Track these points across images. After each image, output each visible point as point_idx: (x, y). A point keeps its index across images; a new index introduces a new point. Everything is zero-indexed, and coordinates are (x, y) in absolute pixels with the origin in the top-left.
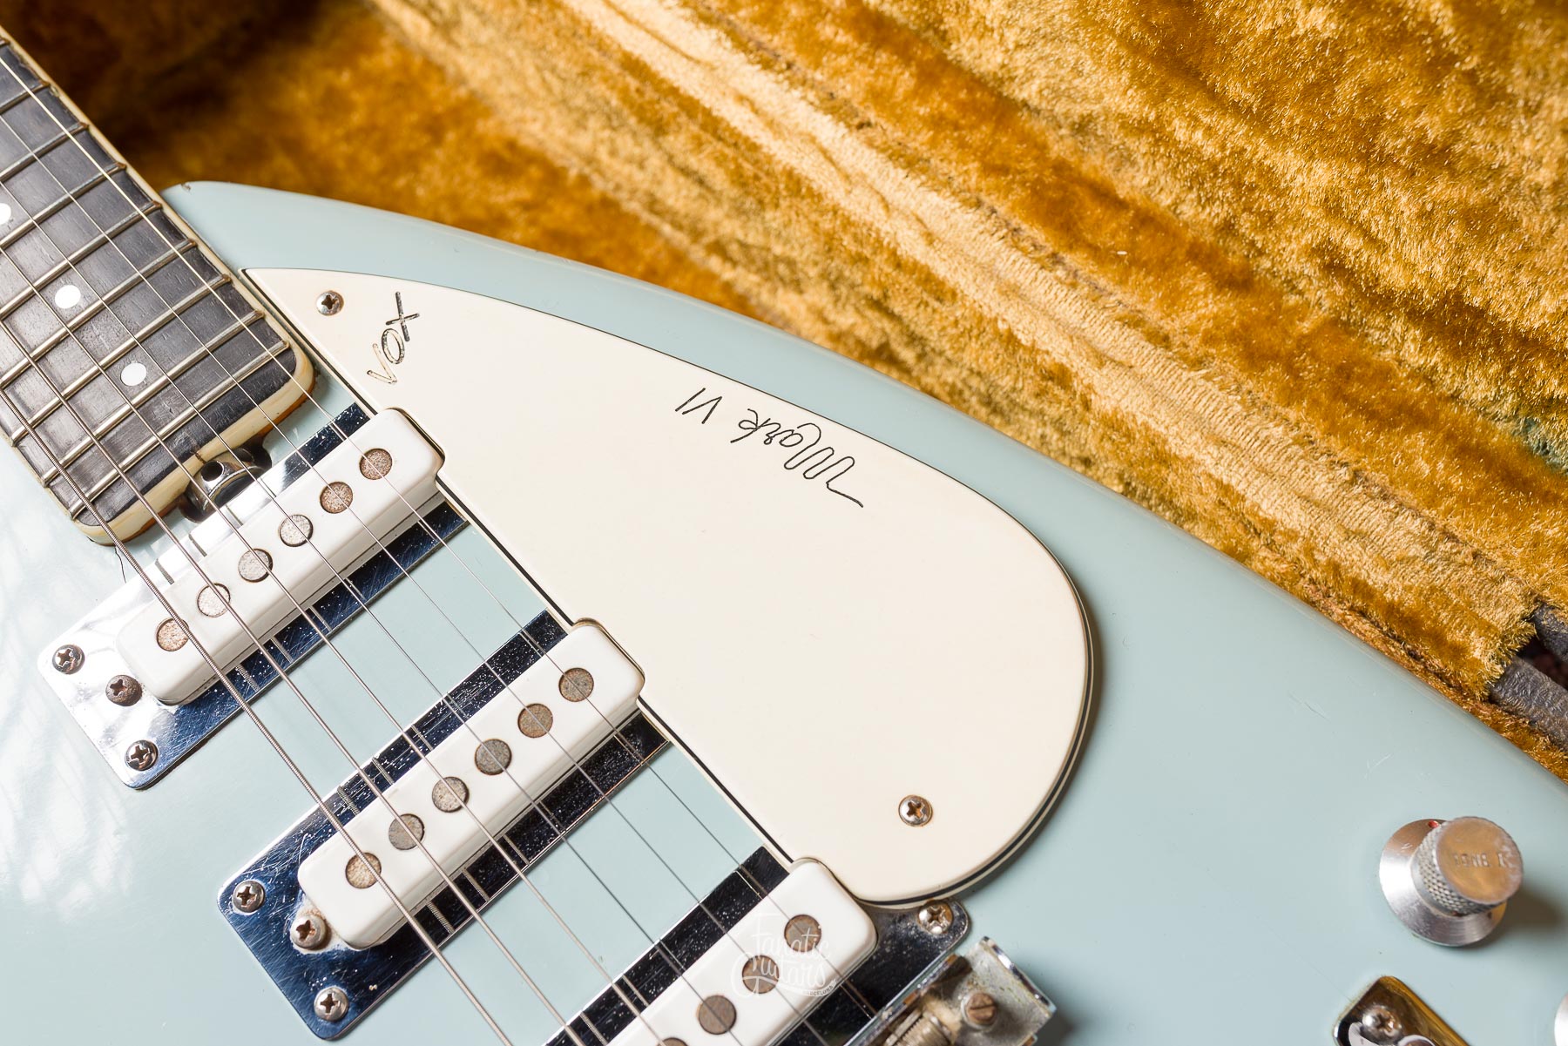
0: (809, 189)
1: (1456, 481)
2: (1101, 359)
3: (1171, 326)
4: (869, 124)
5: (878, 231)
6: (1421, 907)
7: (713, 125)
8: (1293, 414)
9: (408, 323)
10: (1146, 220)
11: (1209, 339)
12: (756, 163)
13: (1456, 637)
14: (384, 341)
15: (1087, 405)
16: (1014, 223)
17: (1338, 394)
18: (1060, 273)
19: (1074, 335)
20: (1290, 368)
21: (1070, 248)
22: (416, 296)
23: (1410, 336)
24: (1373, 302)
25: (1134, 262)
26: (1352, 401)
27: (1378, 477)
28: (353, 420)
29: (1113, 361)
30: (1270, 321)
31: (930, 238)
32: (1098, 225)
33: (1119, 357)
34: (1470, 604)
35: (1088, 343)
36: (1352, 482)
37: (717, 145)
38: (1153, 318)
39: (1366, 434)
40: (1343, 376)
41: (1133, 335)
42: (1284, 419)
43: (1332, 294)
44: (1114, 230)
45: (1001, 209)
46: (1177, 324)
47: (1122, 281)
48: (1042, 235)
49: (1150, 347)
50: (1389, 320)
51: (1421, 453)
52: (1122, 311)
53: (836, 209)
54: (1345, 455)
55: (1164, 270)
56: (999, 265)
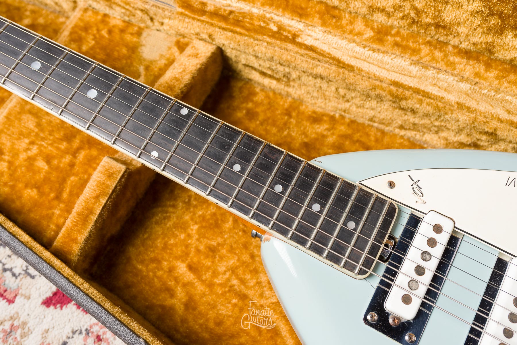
4: (477, 83)
5: (491, 113)
7: (426, 95)
9: (418, 184)
12: (444, 102)
14: (414, 191)
37: (428, 100)
53: (476, 110)
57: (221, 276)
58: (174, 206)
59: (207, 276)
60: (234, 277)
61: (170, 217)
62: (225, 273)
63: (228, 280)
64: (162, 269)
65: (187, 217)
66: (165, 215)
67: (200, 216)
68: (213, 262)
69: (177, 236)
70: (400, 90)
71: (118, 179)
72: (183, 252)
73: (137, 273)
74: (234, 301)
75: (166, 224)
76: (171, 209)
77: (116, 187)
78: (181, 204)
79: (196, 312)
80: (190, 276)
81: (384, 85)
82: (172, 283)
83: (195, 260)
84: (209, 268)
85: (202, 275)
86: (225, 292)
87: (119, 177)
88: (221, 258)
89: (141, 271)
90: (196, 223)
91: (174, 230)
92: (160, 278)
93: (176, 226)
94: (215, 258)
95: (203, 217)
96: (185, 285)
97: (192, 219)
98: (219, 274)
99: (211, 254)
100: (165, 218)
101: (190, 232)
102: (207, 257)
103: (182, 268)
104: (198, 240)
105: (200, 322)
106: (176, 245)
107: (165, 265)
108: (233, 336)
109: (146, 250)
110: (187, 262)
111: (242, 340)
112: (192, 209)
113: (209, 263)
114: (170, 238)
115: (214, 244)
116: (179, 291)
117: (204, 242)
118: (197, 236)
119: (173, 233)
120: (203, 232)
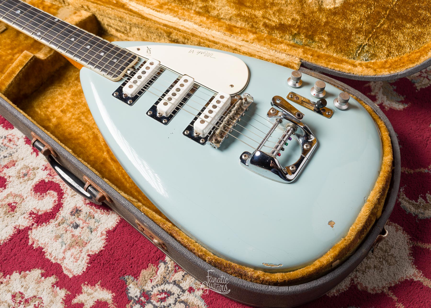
0: (195, 35)
1: (288, 48)
2: (240, 46)
3: (248, 39)
4: (201, 25)
5: (206, 38)
6: (293, 84)
7: (179, 30)
8: (266, 46)
9: (150, 50)
10: (241, 29)
11: (253, 40)
12: (186, 34)
13: (293, 66)
14: (147, 52)
15: (240, 52)
16: (224, 32)
17: (271, 42)
18: (232, 37)
19: (236, 44)
20: (264, 41)
21: (233, 34)
22: (149, 47)
23: (278, 32)
24: (272, 30)
25: (241, 33)
26: (273, 43)
27: (278, 50)
28: (145, 62)
30: (260, 36)
31: (213, 37)
32: (235, 30)
33: (242, 45)
35: (238, 44)
36: (275, 52)
37: (180, 33)
38: (245, 39)
39: (275, 46)
40: (271, 40)
41: (244, 42)
42: (265, 47)
43: (267, 31)
44: (238, 30)
45: (222, 31)
46: (249, 39)
47: (240, 36)
48: (228, 33)
49: (246, 43)
50: (274, 31)
51: (283, 46)
52: (241, 39)
53: (199, 37)
54: (274, 49)
55: (245, 33)
56: (224, 38)
57: (76, 115)
58: (60, 86)
59: (69, 115)
60: (82, 116)
61: (58, 90)
62: (79, 114)
63: (80, 117)
64: (48, 111)
65: (66, 91)
66: (56, 89)
67: (72, 91)
68: (74, 110)
70: (168, 29)
71: (29, 59)
72: (60, 105)
74: (80, 125)
75: (54, 93)
76: (58, 87)
77: (27, 63)
78: (64, 86)
80: (62, 114)
81: (162, 27)
82: (52, 117)
83: (65, 108)
84: (71, 112)
85: (67, 114)
86: (77, 122)
87: (30, 58)
88: (78, 108)
89: (37, 111)
90: (70, 93)
91: (58, 96)
92: (46, 115)
93: (60, 94)
94: (75, 108)
95: (74, 91)
96: (58, 118)
97: (68, 92)
99: (73, 105)
100: (55, 91)
101: (66, 96)
102: (72, 107)
103: (58, 112)
104: (69, 100)
105: (61, 133)
106: (58, 101)
107: (50, 110)
108: (75, 139)
109: (42, 103)
110: (61, 109)
111: (80, 141)
112: (69, 88)
113: (72, 110)
114: (55, 99)
115: (76, 102)
116: (54, 120)
117: (71, 101)
118: (69, 99)
119: (58, 97)
120: (72, 97)
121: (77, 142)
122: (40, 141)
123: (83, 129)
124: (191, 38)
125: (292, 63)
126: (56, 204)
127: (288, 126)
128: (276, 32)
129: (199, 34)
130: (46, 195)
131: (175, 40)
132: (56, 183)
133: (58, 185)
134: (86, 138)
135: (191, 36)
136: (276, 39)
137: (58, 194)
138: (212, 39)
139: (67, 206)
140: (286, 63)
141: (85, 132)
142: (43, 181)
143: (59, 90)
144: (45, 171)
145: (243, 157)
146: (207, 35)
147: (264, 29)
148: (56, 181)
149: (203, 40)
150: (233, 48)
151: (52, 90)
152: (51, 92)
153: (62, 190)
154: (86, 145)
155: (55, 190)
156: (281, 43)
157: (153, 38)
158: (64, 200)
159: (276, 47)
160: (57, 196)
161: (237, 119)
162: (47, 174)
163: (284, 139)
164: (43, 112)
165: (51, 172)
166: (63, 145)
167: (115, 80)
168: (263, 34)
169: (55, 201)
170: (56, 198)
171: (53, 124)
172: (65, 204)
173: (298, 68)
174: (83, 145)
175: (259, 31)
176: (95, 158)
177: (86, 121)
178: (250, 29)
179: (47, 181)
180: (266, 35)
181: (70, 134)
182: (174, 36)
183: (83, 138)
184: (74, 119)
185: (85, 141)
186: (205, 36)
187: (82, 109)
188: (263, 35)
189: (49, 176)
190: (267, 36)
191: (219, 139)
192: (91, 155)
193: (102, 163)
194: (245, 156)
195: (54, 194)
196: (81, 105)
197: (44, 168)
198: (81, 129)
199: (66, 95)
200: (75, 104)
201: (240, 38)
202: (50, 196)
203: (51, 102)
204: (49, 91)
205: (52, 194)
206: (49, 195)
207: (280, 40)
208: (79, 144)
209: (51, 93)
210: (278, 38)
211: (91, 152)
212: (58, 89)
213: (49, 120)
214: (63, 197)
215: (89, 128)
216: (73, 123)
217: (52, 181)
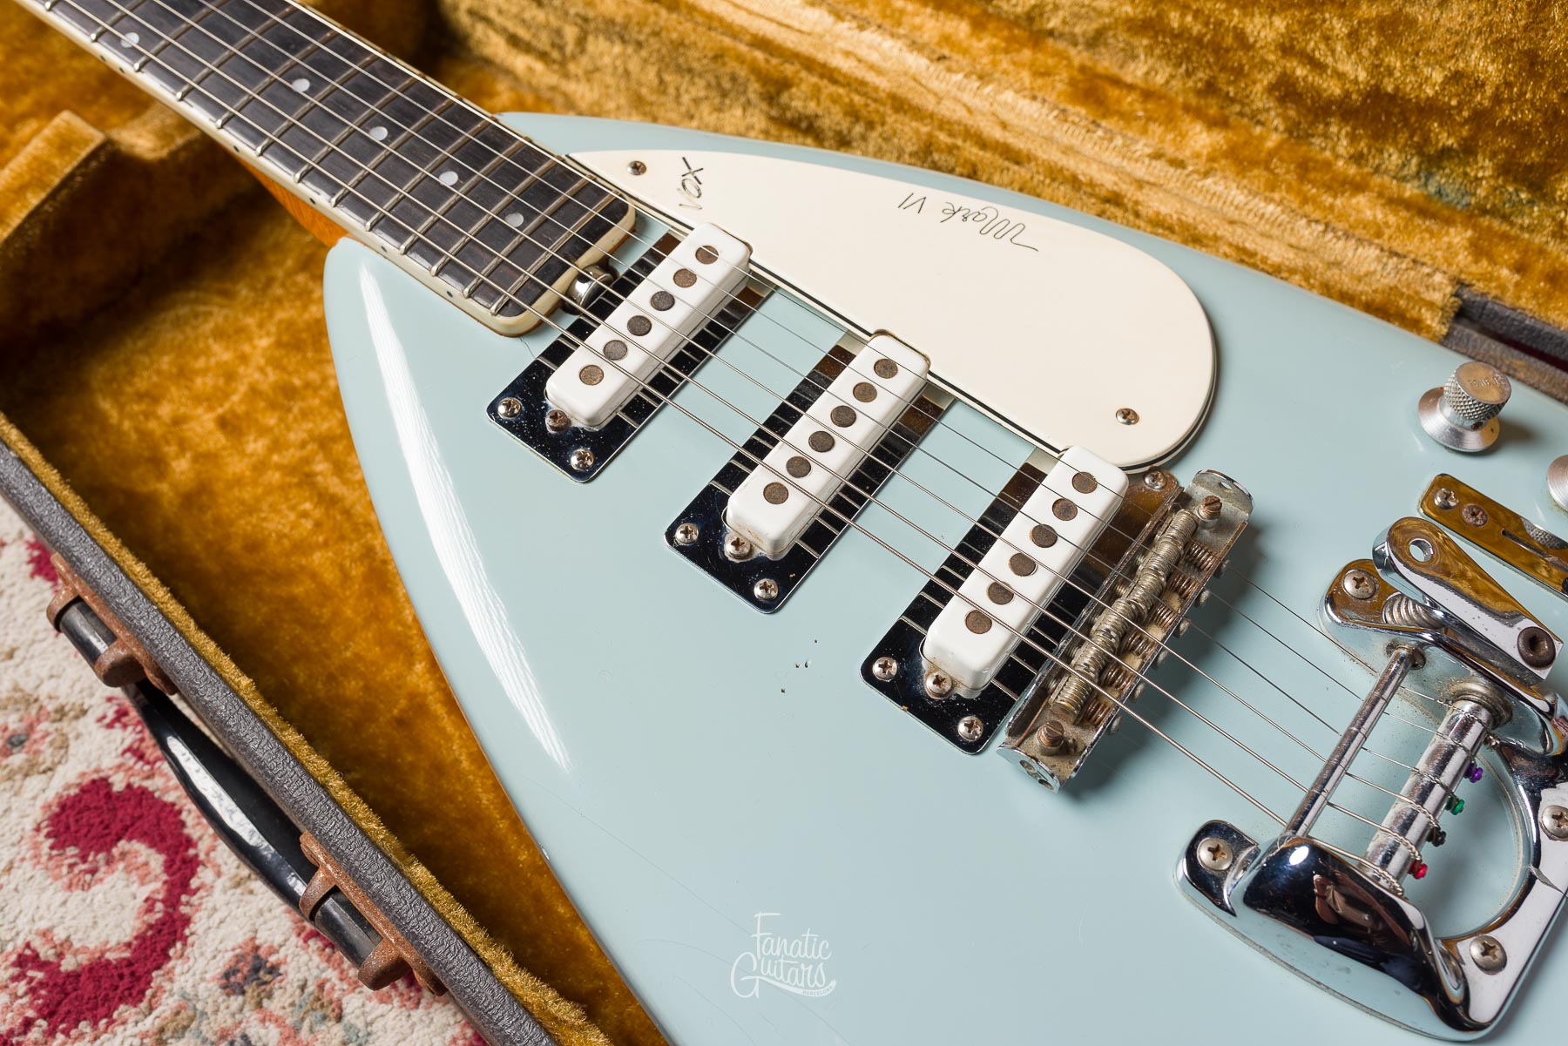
0: (910, 105)
1: (1392, 219)
2: (1140, 184)
3: (1185, 154)
4: (945, 57)
5: (966, 126)
6: (1452, 430)
7: (829, 74)
8: (1277, 196)
9: (697, 174)
10: (1147, 95)
11: (1212, 159)
12: (865, 95)
13: (1414, 313)
14: (684, 186)
15: (1137, 215)
16: (1062, 106)
17: (1302, 178)
18: (1100, 133)
19: (1117, 171)
20: (1267, 168)
21: (1104, 116)
22: (696, 158)
23: (1343, 132)
24: (1316, 116)
25: (1149, 119)
26: (1313, 183)
27: (1341, 226)
28: (669, 243)
29: (1148, 183)
30: (1246, 143)
31: (1004, 126)
32: (1119, 101)
33: (1152, 180)
34: (1417, 293)
35: (1129, 175)
36: (1325, 231)
37: (833, 89)
38: (1170, 151)
39: (1328, 200)
40: (1305, 168)
41: (1158, 164)
42: (1272, 200)
43: (1286, 118)
44: (1129, 100)
45: (1052, 98)
46: (1188, 153)
47: (1144, 131)
48: (1083, 111)
49: (1172, 170)
50: (1327, 125)
51: (1365, 207)
52: (1148, 151)
53: (932, 116)
54: (1317, 215)
55: (1170, 121)
56: (1057, 134)
57: (292, 451)
58: (226, 293)
59: (256, 445)
60: (320, 457)
61: (210, 314)
62: (303, 445)
63: (307, 461)
64: (158, 418)
65: (251, 321)
66: (202, 308)
67: (280, 322)
68: (281, 420)
69: (215, 355)
70: (774, 61)
71: (80, 158)
72: (216, 388)
73: (94, 416)
74: (307, 506)
75: (195, 328)
76: (217, 299)
77: (72, 175)
78: (244, 291)
79: (209, 515)
80: (218, 440)
81: (744, 48)
82: (171, 450)
83: (241, 409)
84: (265, 430)
85: (248, 442)
86: (290, 486)
87: (83, 154)
88: (305, 415)
90: (268, 334)
91: (211, 341)
92: (144, 435)
93: (219, 334)
94: (289, 410)
95: (289, 325)
96: (199, 458)
97: (261, 325)
98: (287, 446)
99: (281, 399)
100: (196, 316)
101: (247, 348)
102: (273, 406)
103: (203, 424)
104: (262, 370)
105: (210, 536)
106: (205, 372)
107: (165, 410)
108: (278, 577)
109: (132, 373)
110: (220, 411)
111: (299, 590)
112: (267, 305)
113: (271, 420)
114: (196, 357)
115: (297, 382)
116: (181, 467)
117: (273, 376)
118: (262, 362)
119: (208, 347)
120: (277, 353)
121: (283, 591)
122: (94, 607)
123: (318, 525)
124: (890, 120)
125: (1409, 298)
126: (153, 918)
127: (1461, 696)
128: (1334, 129)
129: (929, 104)
130: (109, 862)
131: (800, 120)
132: (165, 805)
133: (171, 812)
134: (330, 576)
135: (889, 111)
136: (1327, 165)
137: (168, 867)
138: (998, 134)
139: (211, 935)
140: (1379, 298)
141: (326, 544)
142: (97, 788)
143: (218, 315)
144: (117, 732)
145: (1204, 855)
146: (969, 110)
147: (1268, 110)
148: (166, 790)
149: (951, 134)
150: (1103, 193)
151: (183, 311)
152: (178, 318)
153: (189, 843)
154: (326, 612)
155: (155, 840)
156: (1358, 187)
157: (686, 98)
158: (195, 899)
159: (1332, 207)
160: (165, 877)
161: (1169, 620)
162: (127, 744)
163: (1446, 777)
164: (132, 417)
165: (142, 740)
166: (210, 647)
167: (509, 326)
168: (1258, 130)
169: (150, 903)
170: (158, 885)
171: (174, 486)
172: (199, 925)
173: (1445, 330)
174: (315, 610)
175: (1241, 114)
176: (366, 688)
177: (335, 486)
178: (1193, 101)
179: (118, 783)
180: (1273, 141)
181: (253, 546)
182: (798, 101)
183: (314, 576)
184: (279, 467)
185: (326, 594)
186: (960, 114)
187: (324, 419)
188: (1262, 138)
189: (130, 760)
190: (1280, 146)
191: (1070, 731)
192: (346, 669)
193: (401, 722)
194: (1214, 851)
195: (146, 864)
196: (317, 401)
197: (111, 715)
198: (308, 524)
199: (250, 339)
200: (289, 392)
201: (1142, 147)
202: (127, 870)
203: (174, 370)
204: (171, 315)
205: (141, 859)
206: (121, 866)
207: (1352, 170)
208: (291, 602)
209: (178, 324)
210: (1340, 163)
211: (348, 654)
212: (215, 310)
213: (158, 464)
214: (194, 883)
215: (347, 526)
216: (269, 490)
217: (144, 793)
